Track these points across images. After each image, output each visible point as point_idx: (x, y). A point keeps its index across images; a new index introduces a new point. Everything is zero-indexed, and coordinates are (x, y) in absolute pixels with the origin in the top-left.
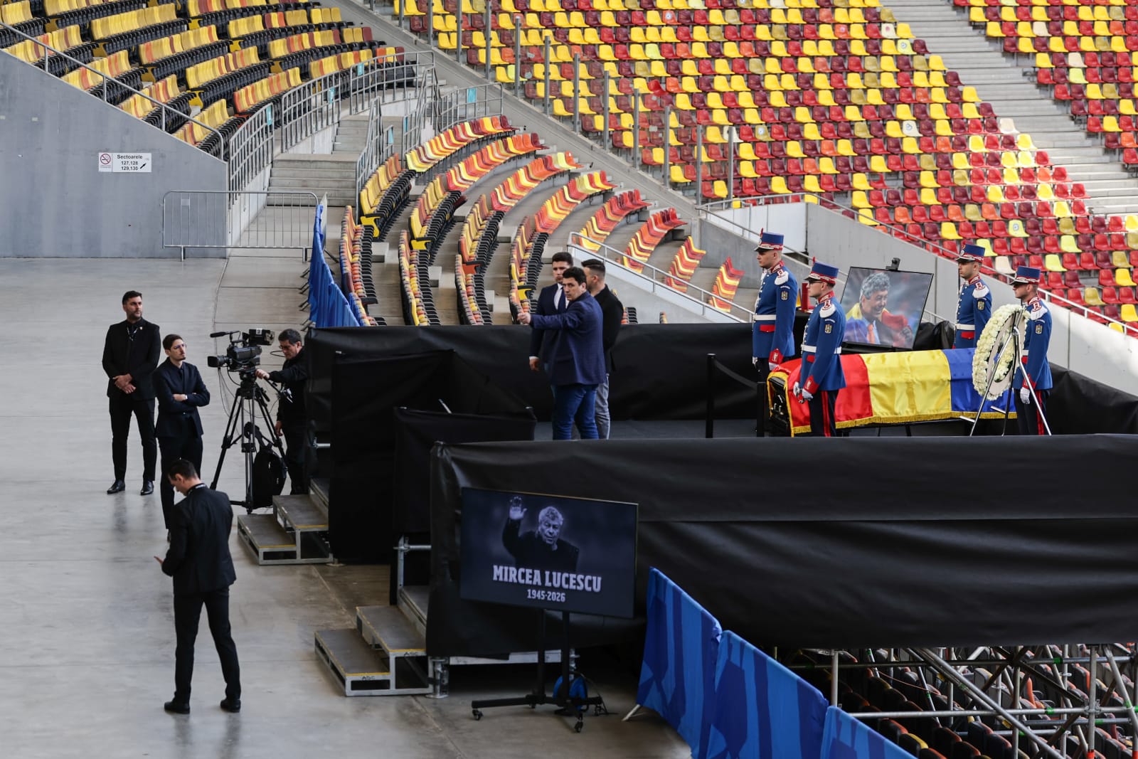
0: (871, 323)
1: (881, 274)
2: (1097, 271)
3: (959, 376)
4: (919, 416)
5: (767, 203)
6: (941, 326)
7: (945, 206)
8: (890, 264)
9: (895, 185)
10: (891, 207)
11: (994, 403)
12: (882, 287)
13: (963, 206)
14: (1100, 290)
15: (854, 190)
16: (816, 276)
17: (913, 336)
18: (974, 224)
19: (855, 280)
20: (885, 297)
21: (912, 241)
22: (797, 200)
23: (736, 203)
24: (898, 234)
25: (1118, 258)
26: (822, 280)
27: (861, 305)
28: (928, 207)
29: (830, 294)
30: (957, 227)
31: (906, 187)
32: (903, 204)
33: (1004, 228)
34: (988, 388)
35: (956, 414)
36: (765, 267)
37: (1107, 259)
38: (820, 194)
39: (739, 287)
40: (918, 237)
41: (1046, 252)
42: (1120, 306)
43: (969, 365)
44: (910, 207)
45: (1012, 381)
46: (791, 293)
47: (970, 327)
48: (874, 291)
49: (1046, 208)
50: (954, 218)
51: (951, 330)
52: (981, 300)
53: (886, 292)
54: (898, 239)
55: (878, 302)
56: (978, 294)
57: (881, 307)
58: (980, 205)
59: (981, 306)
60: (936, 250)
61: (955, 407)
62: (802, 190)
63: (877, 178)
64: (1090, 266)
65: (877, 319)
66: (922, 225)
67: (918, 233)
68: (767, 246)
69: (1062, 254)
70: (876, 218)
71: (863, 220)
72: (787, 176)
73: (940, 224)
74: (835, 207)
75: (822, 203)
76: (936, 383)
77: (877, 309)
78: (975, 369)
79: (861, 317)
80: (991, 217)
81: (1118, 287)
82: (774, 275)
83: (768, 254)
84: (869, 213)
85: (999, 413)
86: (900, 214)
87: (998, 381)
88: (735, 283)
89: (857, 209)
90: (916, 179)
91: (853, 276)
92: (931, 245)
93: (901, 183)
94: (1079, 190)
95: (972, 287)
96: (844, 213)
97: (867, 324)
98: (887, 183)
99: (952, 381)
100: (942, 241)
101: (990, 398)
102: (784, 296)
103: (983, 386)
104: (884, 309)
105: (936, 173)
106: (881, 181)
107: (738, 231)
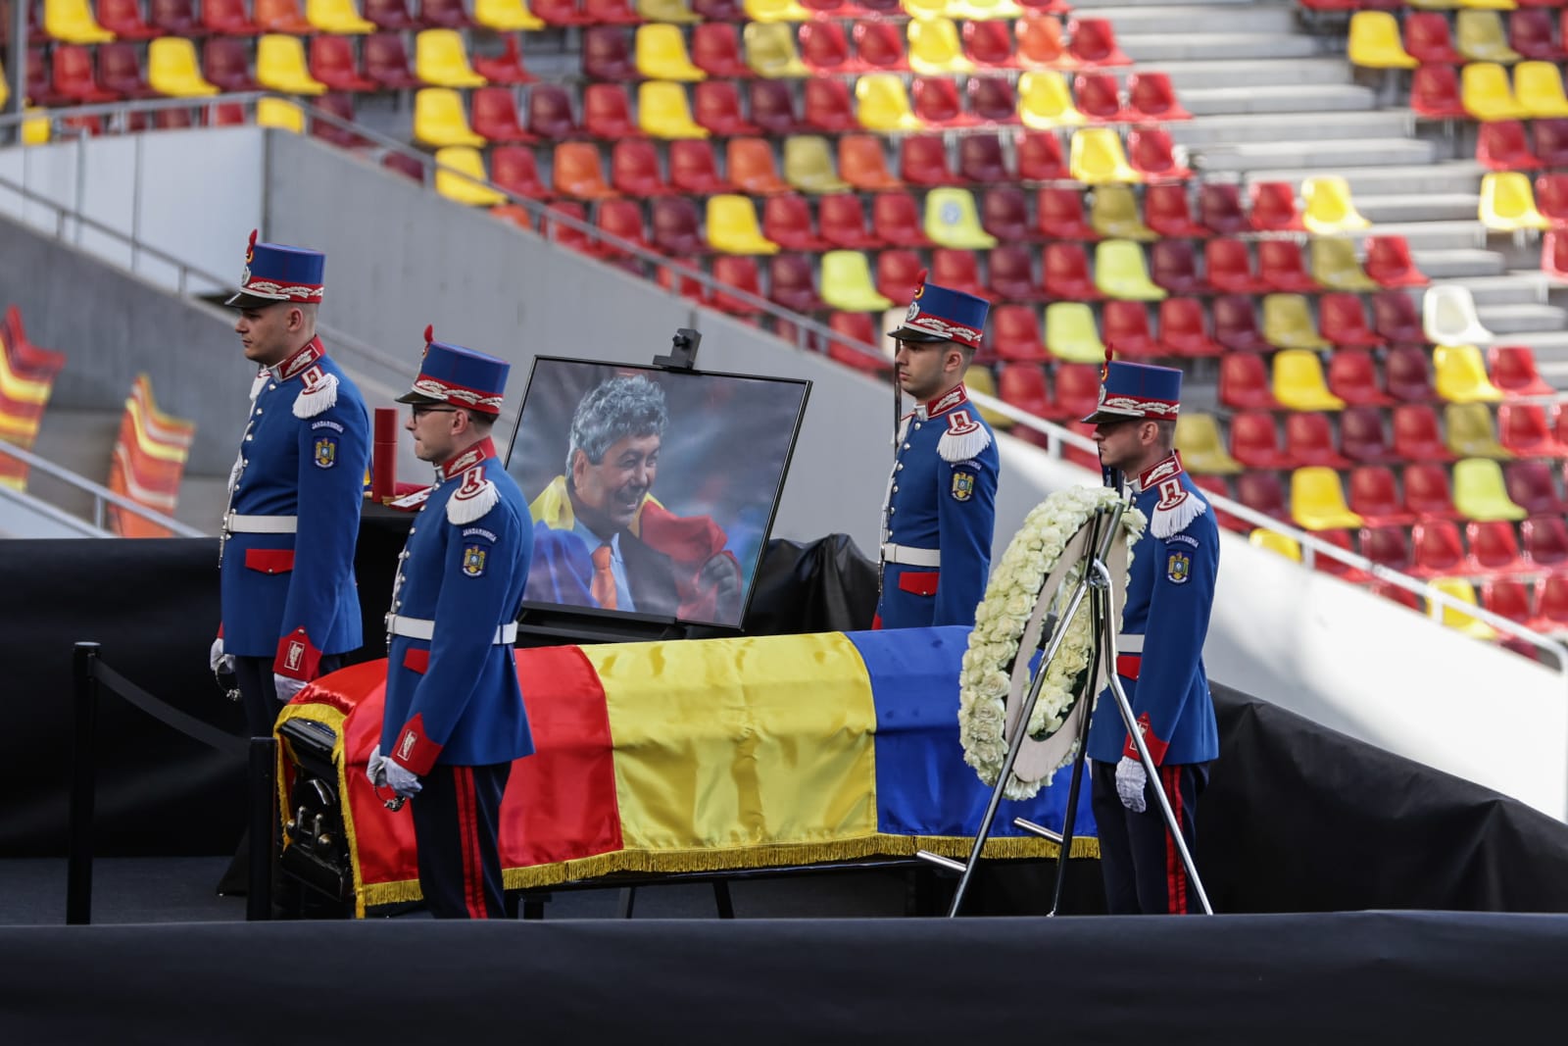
0: (606, 541)
1: (639, 380)
2: (1215, 362)
3: (903, 718)
4: (775, 849)
5: (138, 125)
6: (822, 550)
7: (720, 141)
8: (667, 349)
9: (555, 70)
10: (543, 143)
11: (1025, 808)
12: (643, 423)
13: (776, 141)
14: (1225, 424)
15: (418, 85)
16: (435, 390)
17: (745, 586)
18: (811, 206)
19: (552, 402)
20: (651, 457)
21: (613, 256)
22: (235, 116)
23: (36, 124)
24: (570, 235)
25: (1281, 318)
26: (455, 403)
27: (571, 484)
28: (666, 146)
29: (483, 447)
30: (761, 212)
31: (591, 78)
32: (581, 133)
33: (912, 215)
34: (1010, 759)
35: (895, 843)
36: (264, 359)
37: (1247, 321)
38: (309, 99)
39: (52, 405)
40: (630, 246)
41: (1049, 297)
42: (1287, 475)
43: (949, 684)
44: (607, 146)
45: (1084, 734)
46: (347, 445)
47: (925, 557)
48: (616, 436)
49: (1049, 152)
50: (750, 183)
51: (859, 566)
52: (962, 467)
53: (654, 441)
54: (569, 252)
55: (628, 474)
56: (953, 447)
57: (638, 488)
58: (834, 141)
59: (961, 486)
60: (691, 288)
61: (888, 820)
62: (252, 85)
63: (498, 48)
64: (1192, 344)
65: (624, 531)
66: (646, 205)
67: (630, 230)
68: (269, 290)
69: (1099, 305)
70: (493, 178)
71: (451, 187)
72: (203, 39)
73: (702, 204)
74: (357, 141)
75: (317, 127)
76: (827, 741)
77: (624, 495)
78: (968, 697)
79: (570, 523)
80: (869, 180)
81: (1283, 414)
82: (292, 384)
83: (271, 317)
84: (472, 163)
85: (1042, 841)
86: (570, 165)
87: (1041, 735)
88: (37, 392)
89: (432, 149)
90: (623, 50)
91: (543, 387)
92: (674, 271)
93: (573, 65)
94: (1156, 95)
95: (937, 424)
96: (389, 162)
97: (591, 545)
98: (530, 64)
99: (881, 734)
100: (711, 257)
101: (1015, 793)
102: (324, 454)
103: (995, 752)
104: (648, 497)
105: (690, 35)
106: (510, 58)
107: (41, 220)
